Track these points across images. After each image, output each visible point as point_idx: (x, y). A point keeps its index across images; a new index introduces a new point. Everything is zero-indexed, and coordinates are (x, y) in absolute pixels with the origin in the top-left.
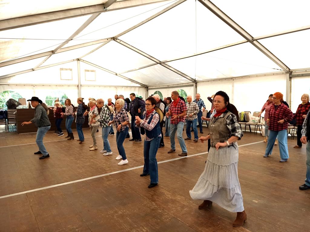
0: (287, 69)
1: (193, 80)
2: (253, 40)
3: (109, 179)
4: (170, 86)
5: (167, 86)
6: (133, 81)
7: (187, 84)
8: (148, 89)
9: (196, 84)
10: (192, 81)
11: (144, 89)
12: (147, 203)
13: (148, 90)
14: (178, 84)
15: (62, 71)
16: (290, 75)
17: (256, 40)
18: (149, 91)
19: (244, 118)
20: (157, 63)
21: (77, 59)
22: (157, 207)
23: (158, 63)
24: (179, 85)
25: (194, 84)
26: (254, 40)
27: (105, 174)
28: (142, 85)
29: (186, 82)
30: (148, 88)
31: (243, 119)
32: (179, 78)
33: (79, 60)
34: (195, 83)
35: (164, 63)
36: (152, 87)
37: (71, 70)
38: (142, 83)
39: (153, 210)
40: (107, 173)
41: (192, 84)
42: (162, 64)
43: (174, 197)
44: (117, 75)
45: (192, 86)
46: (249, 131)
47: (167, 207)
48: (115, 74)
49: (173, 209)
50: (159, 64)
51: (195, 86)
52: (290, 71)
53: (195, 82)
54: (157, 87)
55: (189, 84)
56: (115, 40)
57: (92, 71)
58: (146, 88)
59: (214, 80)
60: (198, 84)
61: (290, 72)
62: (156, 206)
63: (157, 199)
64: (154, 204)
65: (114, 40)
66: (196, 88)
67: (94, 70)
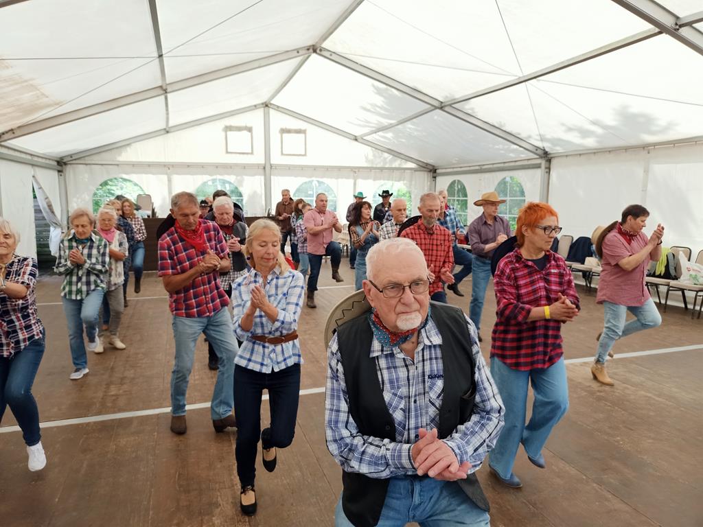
1: (539, 152)
2: (676, 24)
5: (477, 168)
6: (396, 154)
8: (435, 175)
9: (549, 161)
10: (536, 154)
11: (426, 173)
13: (435, 177)
14: (504, 163)
15: (229, 133)
17: (690, 24)
18: (438, 179)
19: (667, 267)
20: (433, 108)
21: (263, 104)
23: (436, 108)
24: (506, 165)
25: (543, 162)
26: (681, 26)
28: (421, 164)
29: (523, 156)
30: (438, 171)
31: (663, 269)
32: (501, 146)
33: (267, 106)
34: (547, 161)
35: (450, 105)
36: (443, 171)
37: (250, 130)
38: (420, 159)
42: (446, 109)
44: (356, 140)
45: (538, 166)
46: (683, 306)
48: (353, 137)
50: (438, 110)
51: (546, 168)
53: (547, 156)
54: (455, 170)
55: (530, 162)
56: (318, 51)
57: (298, 131)
58: (430, 171)
59: (595, 153)
60: (554, 162)
65: (315, 51)
66: (549, 173)
67: (303, 128)
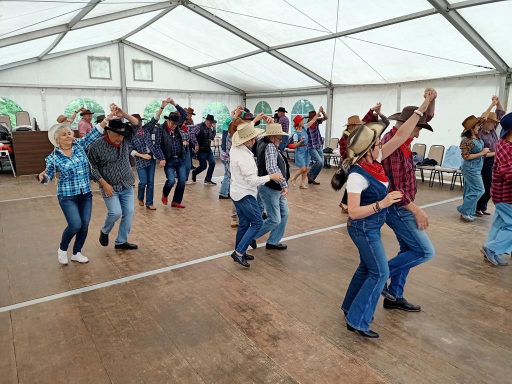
0: (505, 68)
1: (327, 83)
3: (169, 280)
4: (284, 93)
5: (279, 93)
7: (316, 91)
8: (245, 98)
10: (324, 85)
11: (239, 97)
12: (238, 339)
15: (91, 62)
16: (507, 78)
17: (454, 10)
18: (248, 101)
20: (262, 51)
21: (118, 40)
22: (257, 350)
25: (329, 91)
26: (450, 10)
27: (162, 267)
30: (247, 95)
33: (121, 42)
34: (331, 90)
36: (252, 95)
37: (108, 60)
38: (236, 86)
39: (249, 357)
40: (167, 266)
41: (324, 90)
42: (271, 52)
43: (290, 326)
44: (189, 71)
45: (325, 93)
47: (278, 351)
49: (288, 356)
50: (265, 52)
51: (330, 94)
52: (508, 71)
53: (331, 87)
54: (261, 94)
56: (185, 4)
57: (146, 62)
58: (242, 95)
59: (364, 85)
60: (335, 90)
61: (508, 73)
62: (255, 348)
63: (257, 331)
64: (252, 343)
65: (183, 3)
66: (332, 97)
67: (150, 60)
